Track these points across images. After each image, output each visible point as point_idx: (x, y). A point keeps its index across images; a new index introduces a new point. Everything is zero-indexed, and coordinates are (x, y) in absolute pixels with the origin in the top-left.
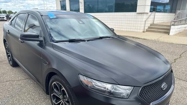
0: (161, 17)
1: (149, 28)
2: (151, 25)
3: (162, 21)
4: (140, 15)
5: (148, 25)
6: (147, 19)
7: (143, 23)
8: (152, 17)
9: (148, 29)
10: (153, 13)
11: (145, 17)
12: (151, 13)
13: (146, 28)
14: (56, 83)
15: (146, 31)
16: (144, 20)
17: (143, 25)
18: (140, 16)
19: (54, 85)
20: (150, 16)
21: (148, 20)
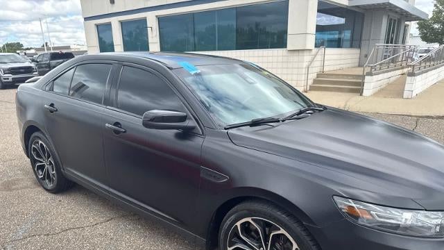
0: (335, 57)
1: (315, 81)
2: (318, 75)
3: (338, 67)
4: (296, 54)
5: (313, 76)
6: (311, 62)
7: (304, 71)
8: (319, 57)
9: (314, 83)
10: (322, 49)
11: (307, 58)
12: (316, 50)
13: (310, 82)
14: (252, 219)
15: (310, 90)
16: (305, 64)
17: (303, 77)
18: (295, 58)
19: (242, 224)
20: (315, 55)
21: (312, 65)
